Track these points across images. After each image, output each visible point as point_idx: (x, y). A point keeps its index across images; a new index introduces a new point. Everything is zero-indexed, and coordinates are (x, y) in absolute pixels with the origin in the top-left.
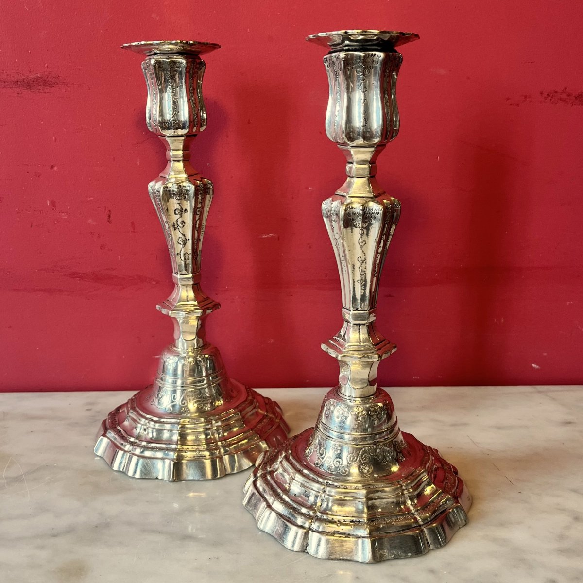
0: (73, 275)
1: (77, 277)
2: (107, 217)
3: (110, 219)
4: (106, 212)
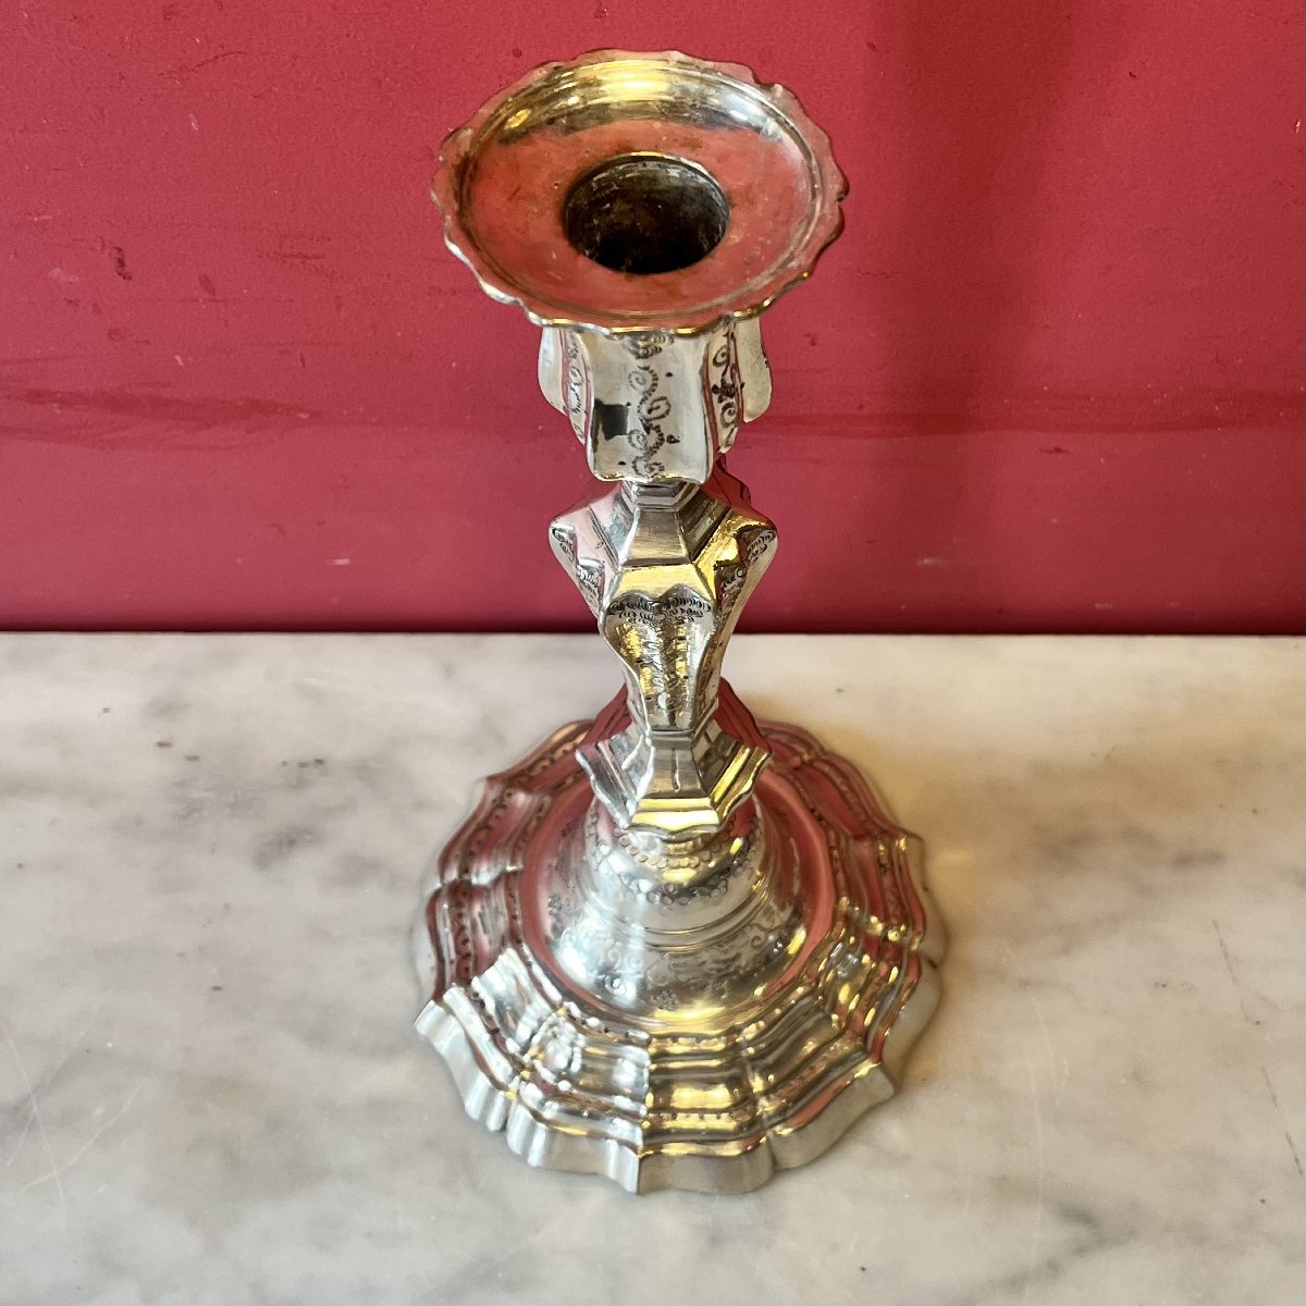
0: (38, 397)
1: (51, 402)
2: (114, 264)
3: (126, 269)
4: (107, 251)
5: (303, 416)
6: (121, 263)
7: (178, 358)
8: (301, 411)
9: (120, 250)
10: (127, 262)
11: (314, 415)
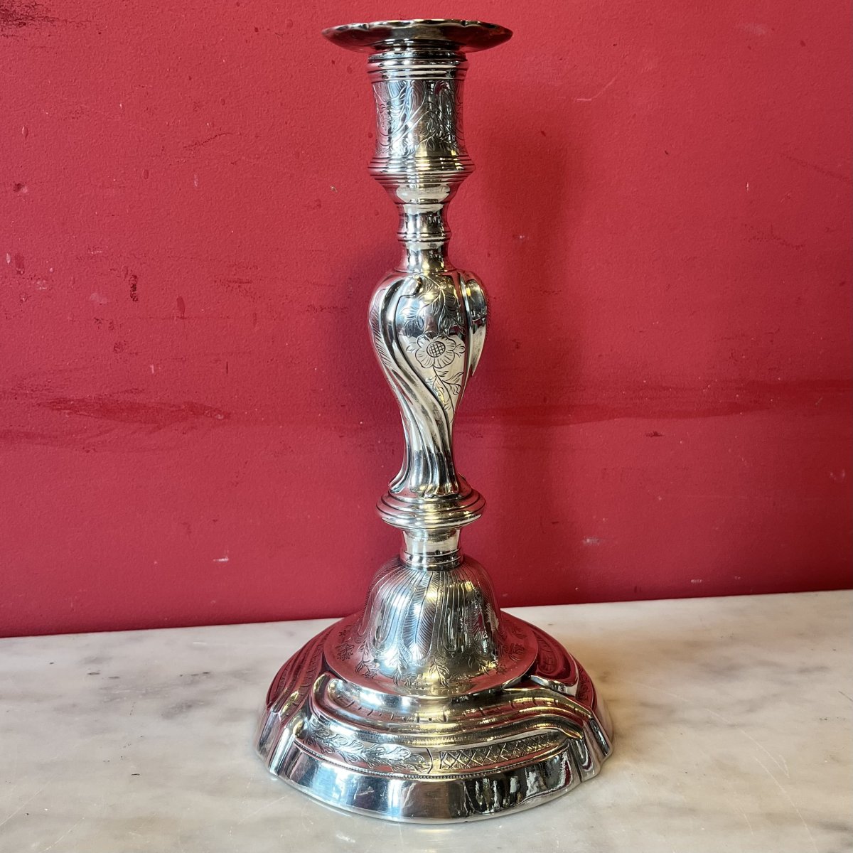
0: (58, 404)
1: (65, 408)
2: (130, 289)
3: (136, 292)
4: (128, 278)
5: (220, 417)
6: (134, 287)
7: (152, 367)
8: (220, 412)
9: (135, 277)
10: (138, 286)
11: (227, 416)
